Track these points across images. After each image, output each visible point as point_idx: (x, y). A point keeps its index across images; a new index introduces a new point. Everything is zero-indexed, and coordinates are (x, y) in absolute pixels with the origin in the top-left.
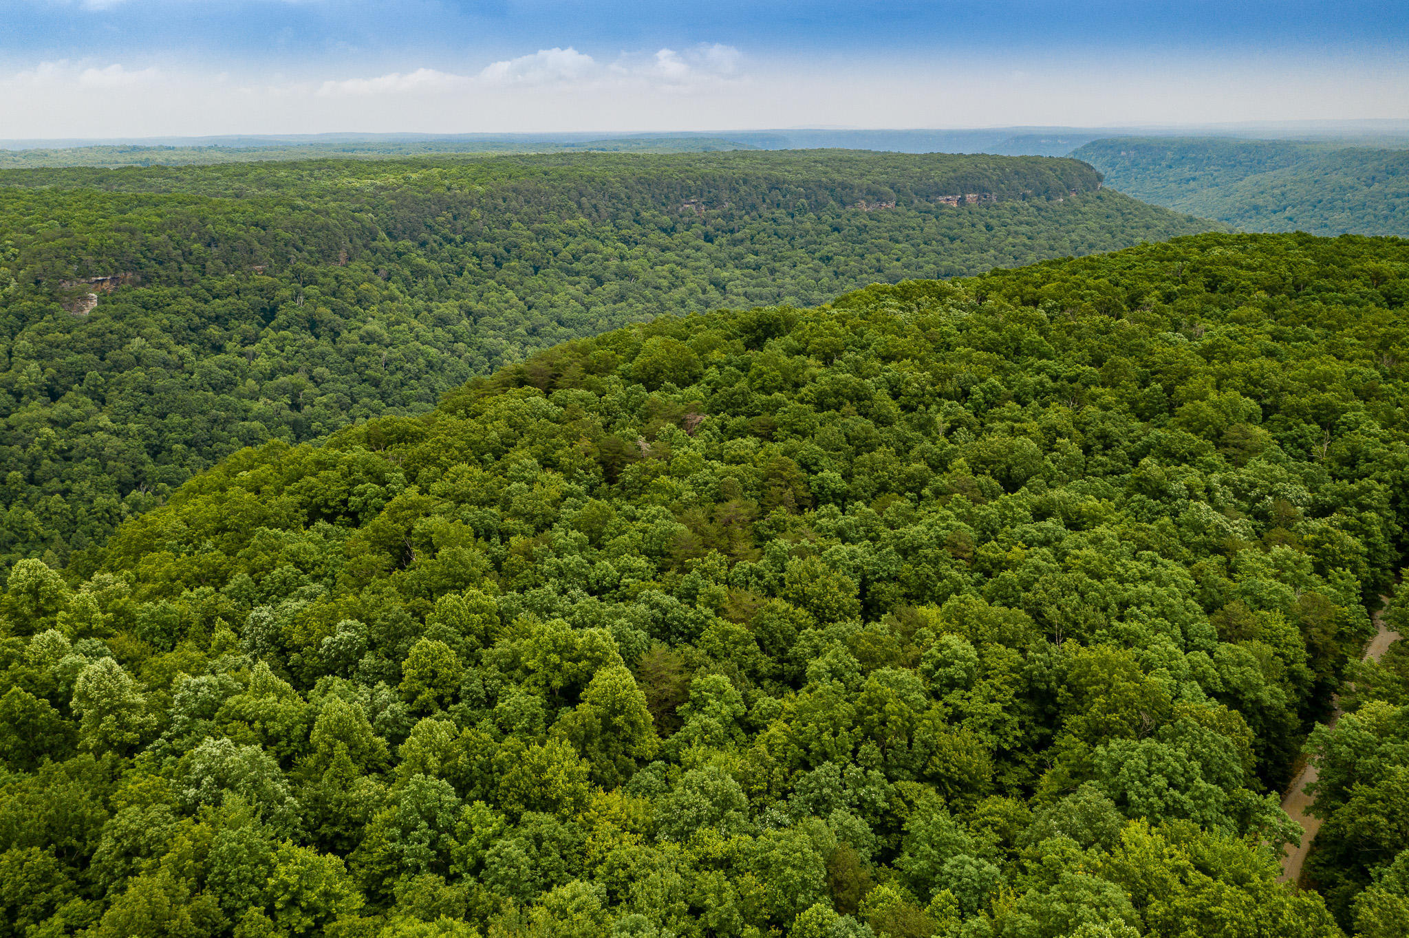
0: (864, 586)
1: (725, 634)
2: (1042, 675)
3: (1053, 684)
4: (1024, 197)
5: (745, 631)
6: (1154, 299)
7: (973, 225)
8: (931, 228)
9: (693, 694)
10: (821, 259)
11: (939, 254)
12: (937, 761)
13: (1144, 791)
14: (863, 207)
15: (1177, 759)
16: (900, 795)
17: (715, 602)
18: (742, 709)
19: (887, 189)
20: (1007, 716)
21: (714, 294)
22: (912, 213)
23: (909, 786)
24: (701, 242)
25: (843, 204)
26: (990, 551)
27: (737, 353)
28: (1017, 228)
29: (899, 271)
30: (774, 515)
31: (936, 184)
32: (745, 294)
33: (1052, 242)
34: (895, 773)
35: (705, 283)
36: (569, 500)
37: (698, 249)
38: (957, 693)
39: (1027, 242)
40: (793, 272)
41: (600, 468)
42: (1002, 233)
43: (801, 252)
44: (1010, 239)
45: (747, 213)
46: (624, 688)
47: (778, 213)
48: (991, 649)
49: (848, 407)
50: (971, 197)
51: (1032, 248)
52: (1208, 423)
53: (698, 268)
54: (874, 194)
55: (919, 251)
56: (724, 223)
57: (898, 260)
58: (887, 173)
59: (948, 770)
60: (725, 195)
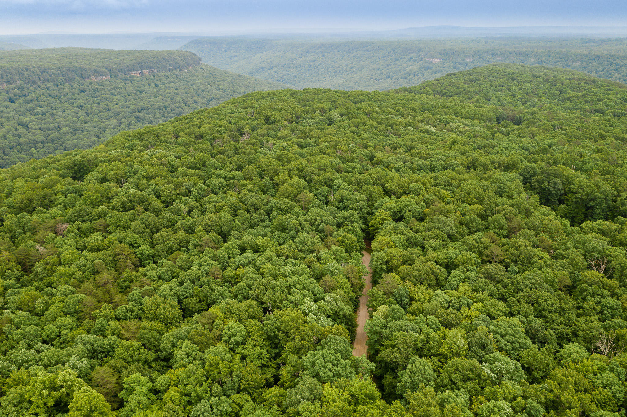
0: (179, 302)
1: (127, 349)
2: (271, 330)
3: (276, 332)
4: (170, 70)
5: (137, 343)
6: (248, 129)
7: (149, 85)
8: (129, 87)
9: (125, 386)
10: (77, 107)
11: (136, 100)
12: (245, 383)
13: (325, 371)
14: (94, 79)
15: (332, 354)
16: (234, 402)
17: (116, 332)
18: (150, 385)
19: (104, 70)
20: (262, 350)
21: (22, 130)
22: (119, 81)
23: (236, 397)
24: (8, 103)
25: (83, 78)
26: (229, 272)
27: (70, 184)
28: (169, 85)
29: (119, 110)
30: (125, 275)
31: (128, 66)
32: (40, 128)
33: (186, 90)
34: (228, 393)
35: (16, 125)
36: (9, 291)
37: (7, 107)
38: (241, 347)
39: (175, 91)
40: (64, 115)
41: (19, 266)
42: (163, 88)
43: (66, 104)
44: (167, 90)
45: (31, 86)
46: (94, 398)
47: (50, 85)
48: (248, 323)
49: (139, 208)
50: (145, 71)
51: (178, 94)
52: (291, 194)
53: (9, 117)
54: (98, 72)
55: (127, 99)
56: (19, 92)
57: (117, 104)
58: (103, 62)
59: (249, 384)
60: (16, 77)
